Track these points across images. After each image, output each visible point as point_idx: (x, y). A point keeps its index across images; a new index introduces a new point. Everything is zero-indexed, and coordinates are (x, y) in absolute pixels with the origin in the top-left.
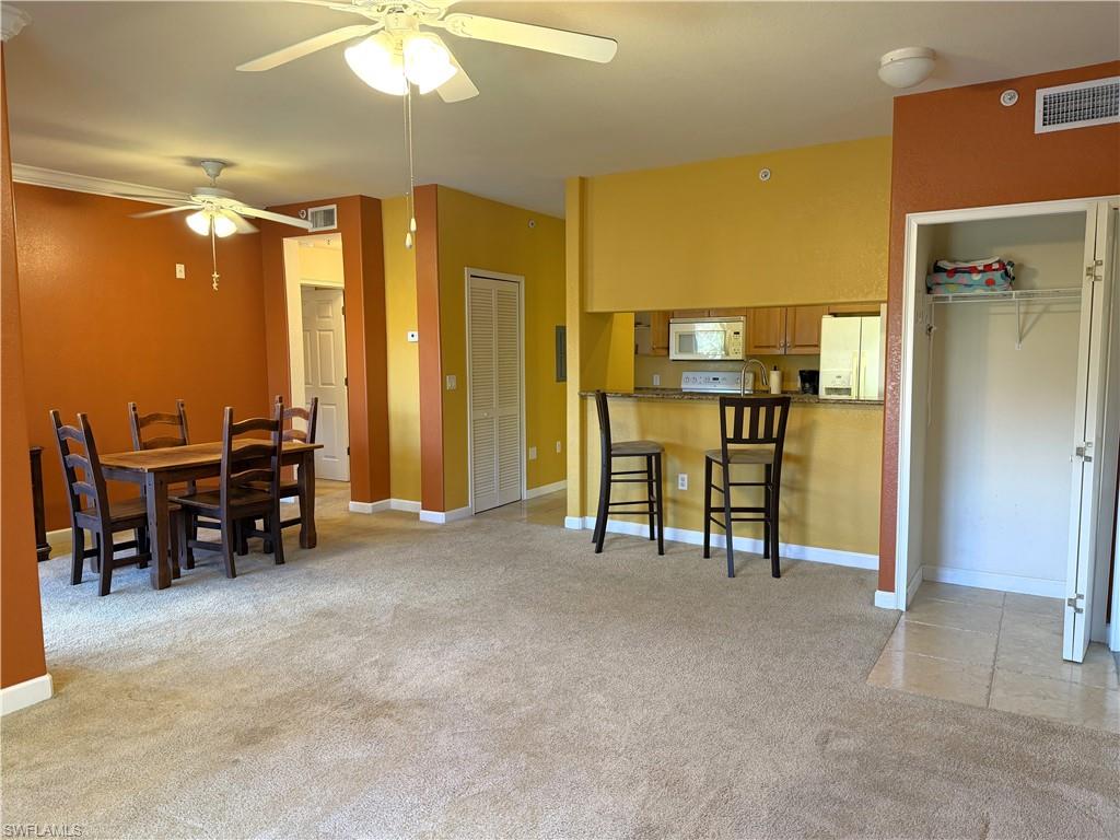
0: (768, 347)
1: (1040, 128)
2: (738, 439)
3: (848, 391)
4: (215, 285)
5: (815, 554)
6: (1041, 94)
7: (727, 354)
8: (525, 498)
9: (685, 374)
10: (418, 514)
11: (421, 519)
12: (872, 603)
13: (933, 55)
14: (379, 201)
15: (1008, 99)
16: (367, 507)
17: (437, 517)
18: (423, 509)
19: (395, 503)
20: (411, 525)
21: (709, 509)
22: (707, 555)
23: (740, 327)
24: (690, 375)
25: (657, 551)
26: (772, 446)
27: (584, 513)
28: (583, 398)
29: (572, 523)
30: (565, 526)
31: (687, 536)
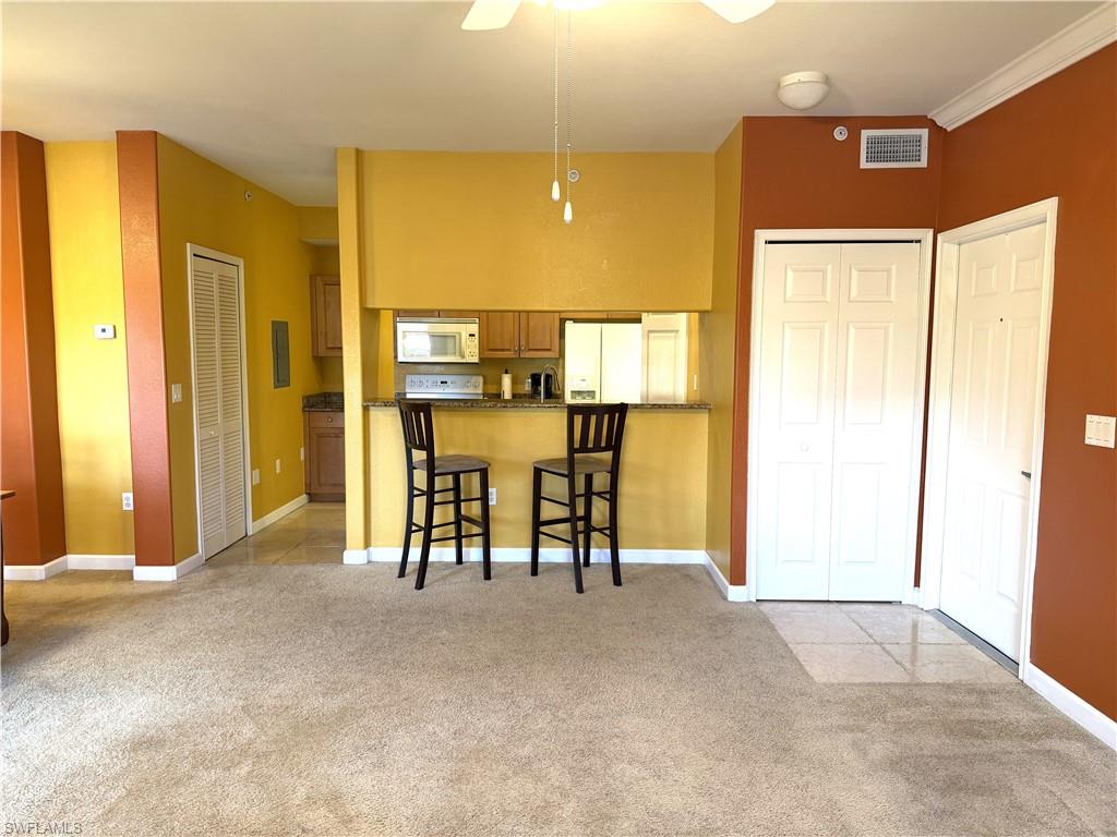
0: (503, 350)
1: (864, 165)
2: (584, 448)
3: (591, 394)
5: (659, 556)
6: (865, 134)
7: (463, 357)
8: (250, 533)
9: (410, 377)
10: (130, 573)
11: (135, 578)
12: (725, 599)
13: (827, 80)
14: (40, 143)
15: (840, 134)
16: (37, 572)
17: (166, 574)
18: (139, 563)
19: (74, 561)
20: (126, 589)
22: (535, 572)
23: (474, 328)
24: (416, 378)
25: (482, 576)
27: (367, 544)
28: (366, 409)
29: (353, 556)
30: (345, 562)
31: (499, 555)
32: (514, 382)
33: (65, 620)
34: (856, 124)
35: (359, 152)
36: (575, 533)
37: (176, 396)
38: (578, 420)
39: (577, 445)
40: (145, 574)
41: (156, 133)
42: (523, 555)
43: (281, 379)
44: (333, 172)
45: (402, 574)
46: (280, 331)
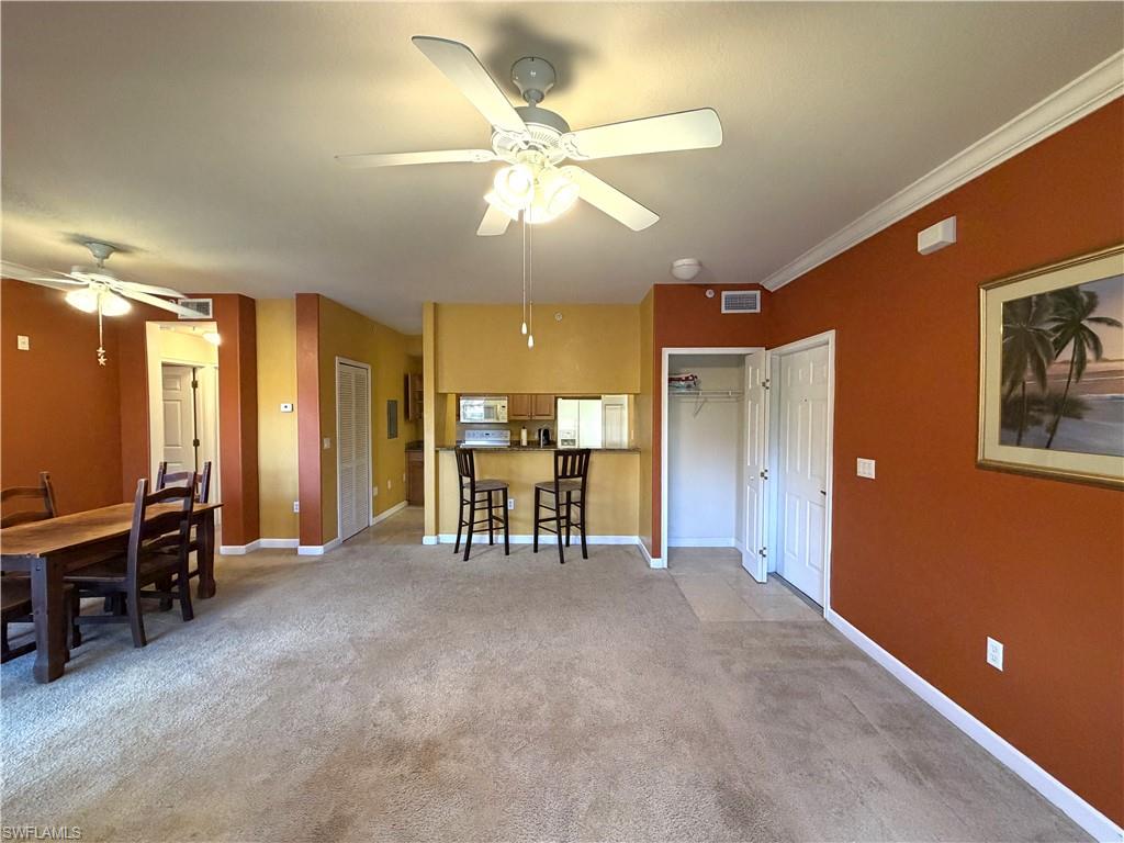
0: (522, 415)
1: (724, 311)
2: (564, 475)
3: (573, 441)
4: (102, 361)
5: (611, 540)
6: (724, 294)
7: (498, 419)
8: (371, 524)
9: (467, 432)
10: (296, 550)
11: (298, 553)
12: (649, 566)
13: (700, 264)
14: (253, 300)
15: (710, 294)
16: (241, 549)
17: (318, 550)
18: (301, 544)
19: (264, 542)
20: (293, 560)
21: (537, 521)
22: (536, 551)
23: (505, 403)
24: (471, 432)
25: (504, 552)
26: (580, 479)
27: (437, 533)
28: (437, 452)
29: (429, 540)
30: (424, 543)
31: (515, 539)
32: (529, 434)
33: (253, 580)
34: (718, 289)
35: (435, 304)
36: (559, 527)
37: (327, 445)
38: (561, 459)
39: (560, 474)
40: (305, 550)
41: (318, 295)
42: (528, 539)
43: (393, 434)
44: (421, 315)
45: (456, 551)
46: (392, 405)
